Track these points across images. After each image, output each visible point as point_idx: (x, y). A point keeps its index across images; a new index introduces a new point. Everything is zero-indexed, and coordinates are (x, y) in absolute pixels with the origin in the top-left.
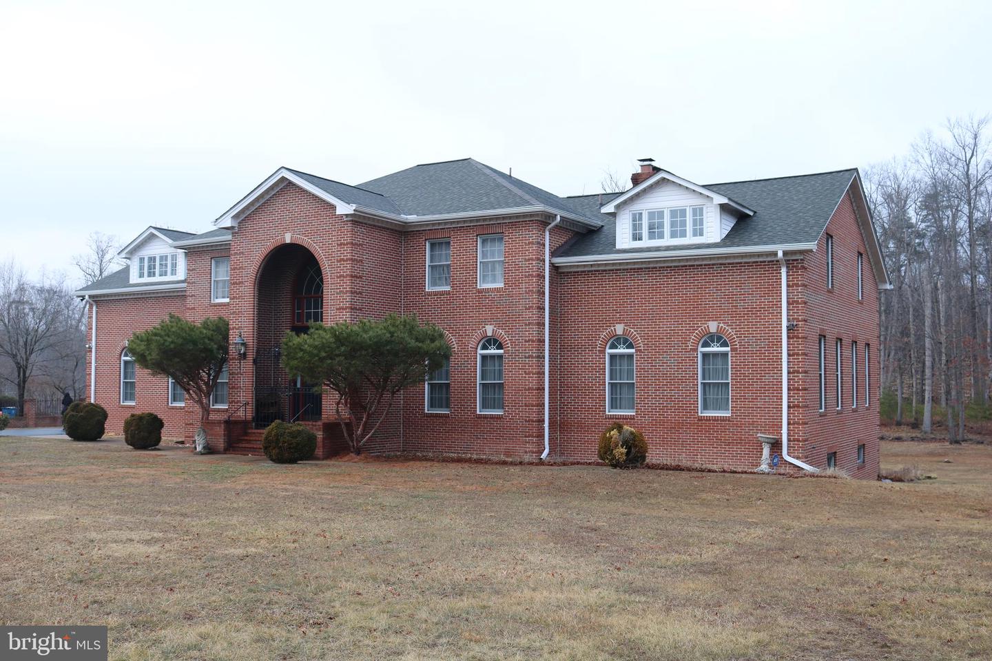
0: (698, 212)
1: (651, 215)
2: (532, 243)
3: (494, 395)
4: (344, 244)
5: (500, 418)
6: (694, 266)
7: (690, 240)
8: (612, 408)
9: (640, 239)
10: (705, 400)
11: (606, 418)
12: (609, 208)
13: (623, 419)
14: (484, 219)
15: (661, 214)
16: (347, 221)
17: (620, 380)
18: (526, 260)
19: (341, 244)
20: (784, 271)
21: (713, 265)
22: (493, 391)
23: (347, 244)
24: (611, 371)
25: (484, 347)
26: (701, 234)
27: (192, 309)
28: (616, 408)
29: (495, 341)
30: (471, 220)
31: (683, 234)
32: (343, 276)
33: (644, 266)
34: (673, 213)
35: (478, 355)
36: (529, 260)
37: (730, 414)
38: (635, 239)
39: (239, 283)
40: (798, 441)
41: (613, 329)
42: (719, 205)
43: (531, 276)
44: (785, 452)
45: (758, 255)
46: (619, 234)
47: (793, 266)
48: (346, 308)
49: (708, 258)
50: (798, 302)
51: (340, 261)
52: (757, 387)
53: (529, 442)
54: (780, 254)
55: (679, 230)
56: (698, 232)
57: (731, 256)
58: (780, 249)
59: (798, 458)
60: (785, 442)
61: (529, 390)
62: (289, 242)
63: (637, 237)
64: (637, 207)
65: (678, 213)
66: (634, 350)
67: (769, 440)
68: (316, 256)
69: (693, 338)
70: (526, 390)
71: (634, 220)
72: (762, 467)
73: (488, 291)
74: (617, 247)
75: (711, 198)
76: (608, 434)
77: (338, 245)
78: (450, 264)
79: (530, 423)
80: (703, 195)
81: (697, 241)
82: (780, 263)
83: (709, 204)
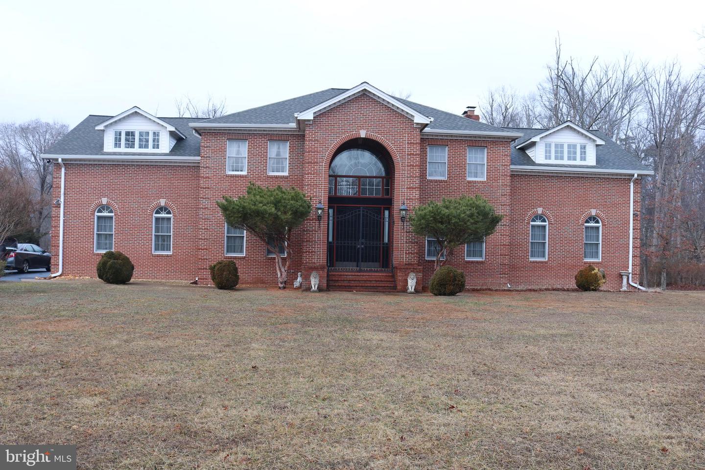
0: (583, 147)
1: (556, 146)
2: (507, 155)
4: (414, 143)
7: (578, 162)
9: (550, 159)
15: (562, 146)
16: (416, 128)
18: (502, 165)
19: (411, 143)
20: (632, 184)
21: (594, 178)
23: (416, 144)
26: (585, 160)
27: (206, 177)
30: (465, 136)
31: (575, 159)
32: (413, 166)
33: (556, 175)
34: (569, 146)
36: (504, 166)
37: (601, 261)
38: (546, 159)
39: (314, 163)
40: (636, 274)
41: (536, 210)
42: (597, 146)
43: (506, 175)
44: (630, 281)
45: (621, 175)
46: (538, 155)
47: (636, 182)
48: (415, 188)
49: (595, 174)
50: (637, 202)
51: (410, 155)
52: (617, 246)
53: (503, 278)
54: (636, 176)
55: (572, 156)
56: (583, 158)
57: (609, 174)
58: (636, 173)
59: (636, 283)
60: (631, 275)
61: (503, 245)
62: (364, 137)
63: (548, 157)
64: (549, 140)
65: (572, 147)
66: (547, 223)
67: (627, 274)
68: (389, 149)
69: (583, 218)
70: (501, 245)
71: (546, 147)
72: (624, 288)
73: (475, 182)
74: (537, 162)
75: (594, 141)
76: (593, 272)
77: (408, 143)
78: (446, 163)
79: (504, 266)
80: (590, 138)
81: (583, 163)
82: (630, 180)
83: (590, 144)
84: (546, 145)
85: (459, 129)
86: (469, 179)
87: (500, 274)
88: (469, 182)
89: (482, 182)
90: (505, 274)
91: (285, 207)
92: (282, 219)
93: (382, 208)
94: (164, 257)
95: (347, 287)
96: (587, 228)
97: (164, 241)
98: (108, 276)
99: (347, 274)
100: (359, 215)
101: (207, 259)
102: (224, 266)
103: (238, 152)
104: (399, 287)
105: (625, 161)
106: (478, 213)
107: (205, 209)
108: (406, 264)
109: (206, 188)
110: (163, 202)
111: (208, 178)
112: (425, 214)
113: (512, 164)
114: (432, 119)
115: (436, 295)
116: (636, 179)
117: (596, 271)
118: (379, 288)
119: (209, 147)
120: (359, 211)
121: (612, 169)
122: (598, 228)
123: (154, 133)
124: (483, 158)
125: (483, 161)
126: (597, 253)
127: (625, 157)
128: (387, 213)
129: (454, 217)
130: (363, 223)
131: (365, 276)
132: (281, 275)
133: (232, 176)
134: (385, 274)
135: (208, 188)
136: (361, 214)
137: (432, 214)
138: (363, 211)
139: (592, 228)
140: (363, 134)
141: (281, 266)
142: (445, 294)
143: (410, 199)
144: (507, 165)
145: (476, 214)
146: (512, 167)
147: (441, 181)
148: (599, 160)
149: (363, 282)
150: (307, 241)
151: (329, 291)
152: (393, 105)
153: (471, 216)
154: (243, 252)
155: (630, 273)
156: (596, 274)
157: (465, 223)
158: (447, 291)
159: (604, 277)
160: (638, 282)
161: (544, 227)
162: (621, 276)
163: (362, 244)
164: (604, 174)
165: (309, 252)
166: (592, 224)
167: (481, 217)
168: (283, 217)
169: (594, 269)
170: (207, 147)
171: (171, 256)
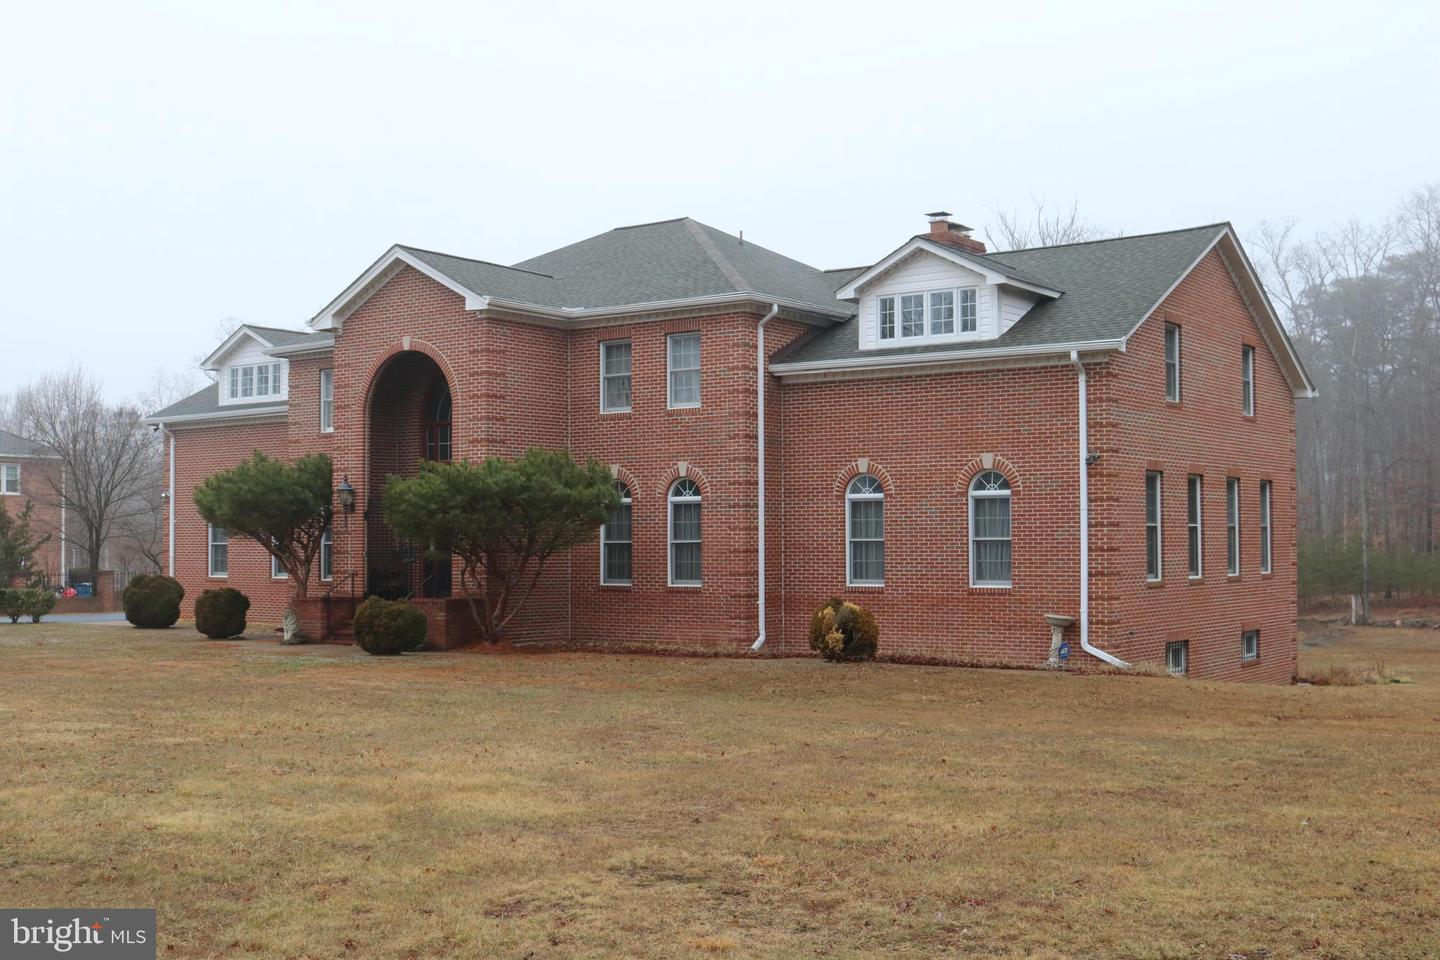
0: (968, 296)
1: (905, 300)
2: (738, 345)
3: (692, 559)
4: (479, 352)
5: (697, 592)
6: (961, 373)
7: (958, 336)
8: (855, 577)
9: (892, 336)
10: (979, 566)
11: (846, 592)
12: (848, 293)
13: (869, 593)
14: (673, 311)
15: (919, 300)
16: (482, 319)
17: (867, 537)
19: (475, 351)
20: (1082, 379)
21: (988, 371)
22: (689, 553)
23: (482, 351)
24: (854, 525)
25: (678, 493)
26: (974, 328)
28: (861, 577)
29: (692, 483)
30: (657, 313)
31: (949, 328)
32: (477, 396)
33: (895, 374)
34: (937, 298)
35: (669, 504)
36: (733, 369)
37: (1011, 586)
38: (884, 336)
39: (345, 407)
41: (854, 464)
43: (737, 391)
46: (863, 329)
47: (1096, 372)
48: (481, 440)
50: (1101, 425)
51: (473, 374)
53: (735, 626)
54: (1074, 356)
55: (943, 325)
58: (1074, 349)
61: (735, 552)
62: (409, 348)
63: (887, 332)
64: (888, 290)
65: (942, 299)
68: (443, 368)
71: (884, 309)
73: (680, 413)
74: (861, 348)
77: (470, 352)
79: (737, 599)
80: (973, 272)
81: (966, 337)
84: (884, 302)
86: (672, 407)
87: (731, 618)
88: (670, 414)
89: (693, 412)
90: (740, 618)
119: (299, 387)
133: (326, 436)
139: (993, 503)
140: (407, 344)
161: (878, 504)
166: (988, 492)
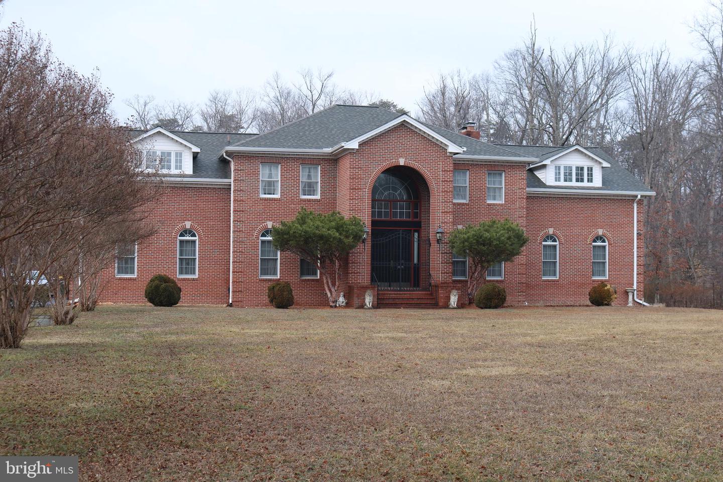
0: (590, 170)
1: (565, 168)
2: (523, 179)
4: (447, 171)
7: (585, 184)
9: (559, 181)
13: (553, 281)
14: (494, 161)
15: (570, 168)
16: (449, 156)
18: (519, 189)
19: (445, 171)
20: (635, 205)
21: (601, 199)
23: (449, 171)
26: (591, 182)
27: (240, 201)
30: (486, 161)
31: (582, 180)
32: (447, 192)
34: (577, 168)
36: (521, 189)
37: (607, 279)
38: (556, 181)
39: (358, 189)
40: (641, 291)
41: (547, 230)
42: (602, 167)
43: (523, 198)
44: (634, 297)
45: (625, 196)
46: (547, 177)
47: (640, 202)
48: (450, 212)
49: (602, 195)
50: (640, 221)
51: (444, 181)
52: (622, 264)
53: (521, 295)
54: (639, 197)
55: (580, 179)
56: (590, 180)
57: (614, 195)
58: (639, 194)
59: (641, 300)
60: (635, 292)
62: (403, 164)
63: (557, 179)
64: (558, 163)
65: (580, 169)
66: (557, 243)
67: (633, 291)
68: (425, 176)
69: (590, 238)
70: (519, 265)
71: (556, 169)
72: (630, 304)
73: (495, 205)
74: (547, 184)
75: (600, 163)
76: (606, 288)
77: (442, 171)
78: (467, 186)
79: (522, 284)
80: (597, 161)
81: (590, 185)
82: (633, 201)
83: (596, 166)
84: (556, 167)
85: (480, 154)
86: (489, 202)
87: (519, 292)
88: (489, 205)
89: (501, 205)
90: (523, 292)
91: (347, 231)
92: (344, 243)
93: (412, 231)
94: (190, 280)
95: (394, 305)
96: (594, 247)
97: (188, 264)
98: (162, 299)
99: (390, 293)
100: (399, 237)
101: (242, 282)
102: (283, 287)
103: (270, 176)
104: (441, 304)
105: (628, 182)
106: (514, 236)
107: (240, 232)
108: (442, 283)
109: (240, 211)
110: (188, 225)
111: (243, 201)
112: (468, 238)
113: (528, 187)
114: (465, 149)
115: (482, 308)
116: (640, 200)
117: (609, 287)
118: (422, 305)
119: (243, 170)
120: (399, 234)
121: (617, 190)
122: (604, 247)
123: (176, 154)
124: (501, 182)
125: (501, 184)
126: (604, 271)
127: (628, 178)
128: (416, 235)
129: (495, 239)
130: (403, 245)
131: (407, 295)
132: (331, 294)
133: (266, 199)
134: (424, 293)
135: (243, 211)
136: (401, 237)
137: (476, 237)
138: (403, 234)
139: (599, 247)
140: (402, 162)
141: (331, 286)
142: (490, 308)
143: (444, 223)
144: (523, 189)
145: (512, 237)
146: (528, 189)
147: (463, 204)
148: (604, 182)
149: (406, 300)
150: (352, 263)
151: (380, 308)
152: (429, 135)
153: (509, 238)
154: (276, 274)
155: (635, 290)
156: (608, 290)
157: (505, 245)
158: (493, 304)
159: (616, 293)
160: (643, 299)
161: (555, 246)
162: (627, 293)
163: (402, 265)
164: (610, 195)
165: (354, 273)
166: (599, 243)
167: (516, 240)
168: (346, 241)
169: (606, 286)
170: (240, 170)
171: (197, 280)
